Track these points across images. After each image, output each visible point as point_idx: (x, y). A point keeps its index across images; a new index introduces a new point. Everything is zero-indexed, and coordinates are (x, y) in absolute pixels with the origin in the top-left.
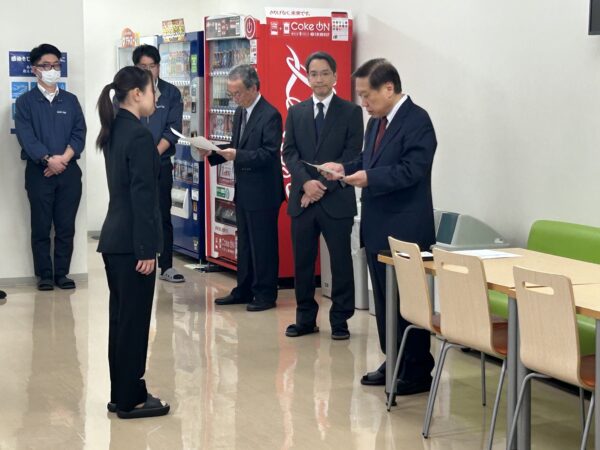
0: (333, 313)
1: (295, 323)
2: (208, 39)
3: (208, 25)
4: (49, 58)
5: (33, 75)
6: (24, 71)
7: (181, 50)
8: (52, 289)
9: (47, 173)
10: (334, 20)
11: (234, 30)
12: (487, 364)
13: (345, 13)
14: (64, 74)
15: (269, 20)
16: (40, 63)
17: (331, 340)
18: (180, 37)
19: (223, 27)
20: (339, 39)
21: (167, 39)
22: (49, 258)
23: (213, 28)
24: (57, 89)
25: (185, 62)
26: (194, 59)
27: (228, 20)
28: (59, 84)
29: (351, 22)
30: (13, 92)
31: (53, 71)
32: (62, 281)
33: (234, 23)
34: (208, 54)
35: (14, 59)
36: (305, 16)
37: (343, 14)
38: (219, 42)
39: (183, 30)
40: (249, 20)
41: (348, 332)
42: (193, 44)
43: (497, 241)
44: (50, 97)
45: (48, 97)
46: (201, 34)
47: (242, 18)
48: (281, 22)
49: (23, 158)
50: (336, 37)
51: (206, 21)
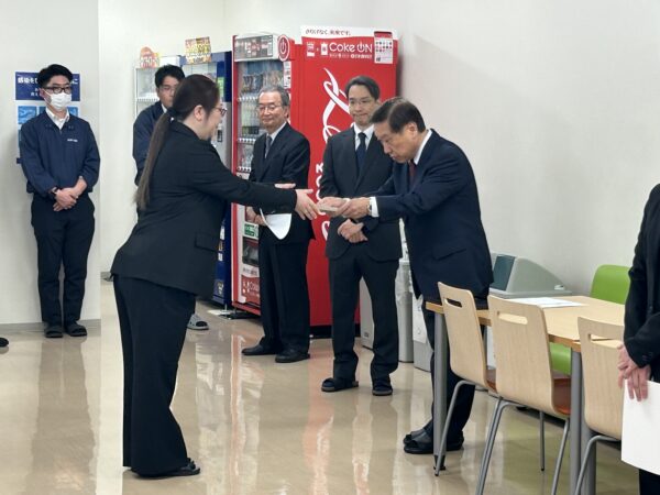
0: (374, 366)
1: (332, 376)
2: (237, 60)
3: (237, 44)
4: (59, 80)
5: (42, 99)
6: (33, 94)
7: (207, 72)
8: (61, 337)
9: (57, 208)
10: (377, 40)
11: (266, 51)
12: (546, 425)
13: (390, 33)
14: (76, 97)
15: (305, 39)
16: (49, 85)
17: (371, 396)
18: (206, 58)
19: (254, 47)
20: (382, 61)
21: (190, 59)
22: (58, 301)
23: (241, 49)
24: (68, 114)
26: (221, 81)
27: (259, 39)
28: (70, 109)
29: (395, 42)
30: (20, 117)
31: (63, 93)
32: (72, 327)
33: (266, 43)
34: (237, 77)
35: (21, 80)
36: (345, 36)
37: (388, 34)
38: (249, 63)
39: (208, 50)
40: (283, 40)
41: (390, 388)
42: (220, 65)
43: (558, 288)
44: (60, 123)
45: (57, 123)
46: (228, 55)
47: (275, 37)
48: (318, 42)
49: (29, 191)
50: (379, 59)
51: (234, 41)
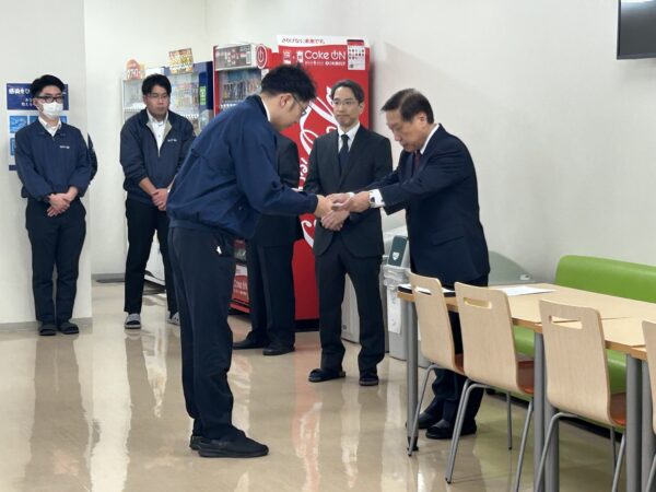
1: (319, 367)
2: (218, 70)
3: (218, 54)
4: (52, 90)
6: (23, 104)
7: (190, 81)
9: (51, 213)
10: (351, 48)
11: (244, 60)
12: (513, 406)
13: (362, 41)
15: (281, 48)
16: (42, 94)
18: (188, 68)
19: (233, 57)
20: (355, 68)
21: (174, 70)
22: (52, 301)
23: (222, 58)
24: (60, 123)
25: (194, 94)
26: (203, 91)
27: (238, 49)
29: (367, 50)
30: (11, 126)
31: (55, 103)
32: (64, 326)
33: (244, 52)
34: (217, 86)
35: (12, 91)
36: (319, 44)
37: (360, 42)
38: (229, 73)
39: (191, 61)
40: (261, 49)
41: (377, 378)
42: (202, 76)
43: (523, 278)
44: (52, 131)
45: (50, 131)
46: (210, 65)
47: (253, 47)
48: (294, 50)
49: (23, 196)
50: (352, 66)
51: (215, 51)
